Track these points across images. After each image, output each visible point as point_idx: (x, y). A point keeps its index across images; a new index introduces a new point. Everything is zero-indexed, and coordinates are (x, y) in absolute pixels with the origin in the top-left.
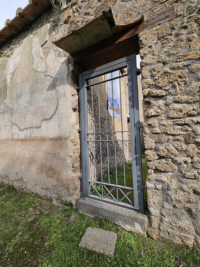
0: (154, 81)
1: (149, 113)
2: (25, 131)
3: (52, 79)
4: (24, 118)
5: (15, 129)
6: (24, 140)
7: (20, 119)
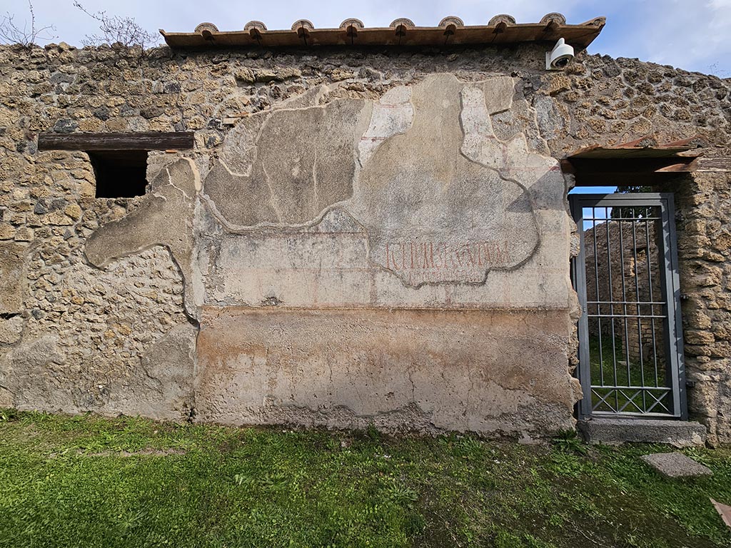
0: (710, 241)
1: (708, 282)
2: (426, 290)
3: (522, 191)
4: (426, 257)
5: (385, 281)
6: (427, 311)
7: (408, 259)
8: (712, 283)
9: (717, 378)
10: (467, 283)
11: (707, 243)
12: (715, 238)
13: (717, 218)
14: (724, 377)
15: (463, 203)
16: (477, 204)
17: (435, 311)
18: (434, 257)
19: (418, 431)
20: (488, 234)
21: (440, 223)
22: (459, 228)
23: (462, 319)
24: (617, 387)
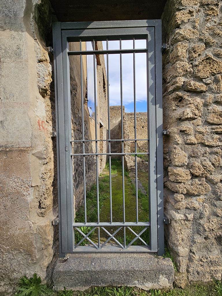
0: (192, 67)
1: (185, 113)
8: (190, 115)
9: (190, 216)
11: (189, 70)
12: (197, 63)
13: (201, 40)
14: (198, 215)
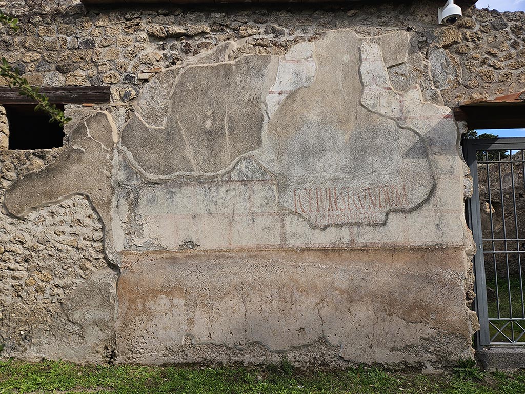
2: (331, 231)
3: (418, 138)
4: (330, 201)
5: (294, 224)
6: (333, 250)
7: (314, 203)
10: (369, 225)
15: (363, 150)
16: (376, 151)
17: (340, 251)
18: (338, 201)
19: (328, 365)
20: (387, 178)
21: (342, 169)
22: (360, 173)
23: (366, 258)
24: (513, 319)
